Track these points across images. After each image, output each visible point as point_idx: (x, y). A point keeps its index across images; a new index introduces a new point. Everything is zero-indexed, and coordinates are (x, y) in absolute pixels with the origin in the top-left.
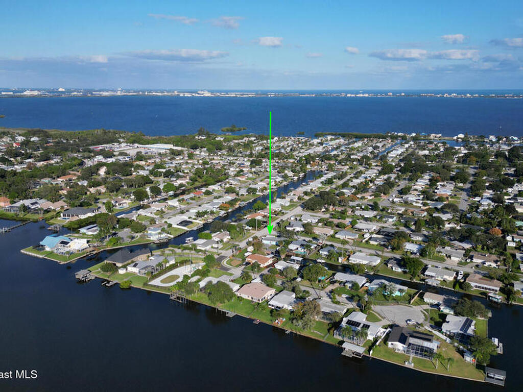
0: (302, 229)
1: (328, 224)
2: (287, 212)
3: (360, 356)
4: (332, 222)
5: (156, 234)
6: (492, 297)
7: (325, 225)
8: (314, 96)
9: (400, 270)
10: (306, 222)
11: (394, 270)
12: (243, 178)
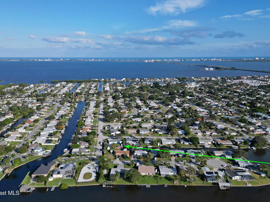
0: (120, 132)
3: (229, 187)
5: (41, 152)
6: (234, 147)
8: (18, 60)
9: (187, 144)
11: (185, 144)
12: (45, 109)
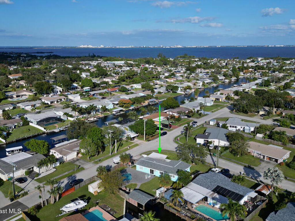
0: (224, 143)
1: (277, 136)
2: (206, 113)
4: (284, 133)
7: (270, 137)
10: (234, 129)
12: (171, 80)
